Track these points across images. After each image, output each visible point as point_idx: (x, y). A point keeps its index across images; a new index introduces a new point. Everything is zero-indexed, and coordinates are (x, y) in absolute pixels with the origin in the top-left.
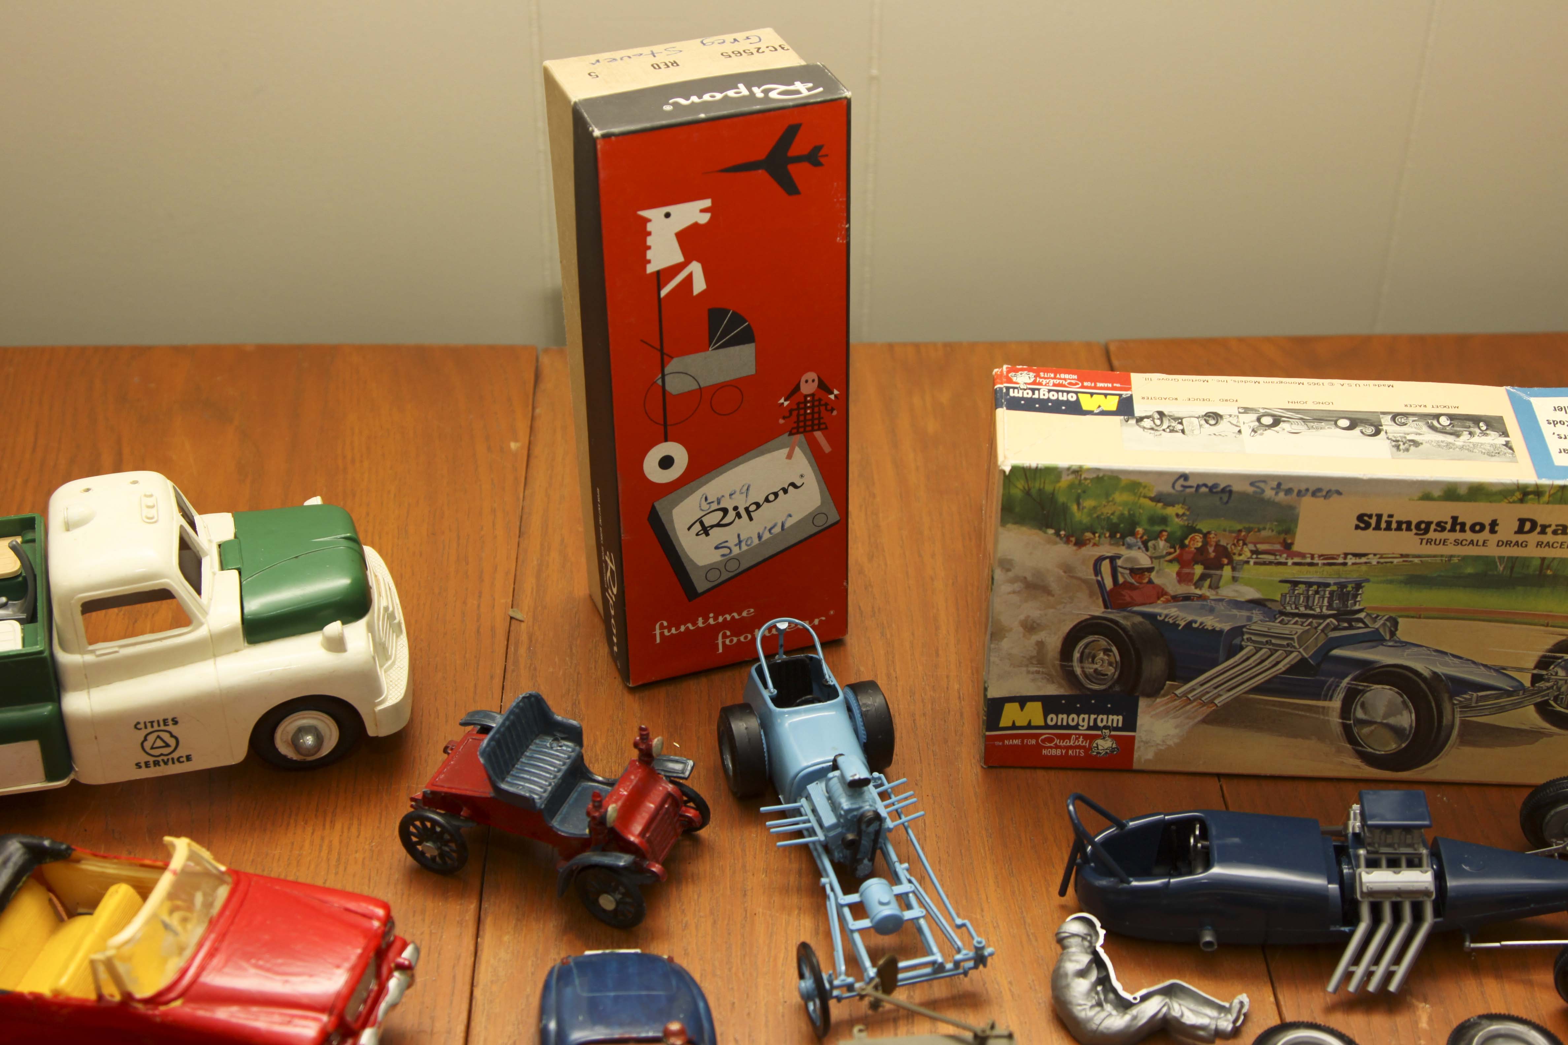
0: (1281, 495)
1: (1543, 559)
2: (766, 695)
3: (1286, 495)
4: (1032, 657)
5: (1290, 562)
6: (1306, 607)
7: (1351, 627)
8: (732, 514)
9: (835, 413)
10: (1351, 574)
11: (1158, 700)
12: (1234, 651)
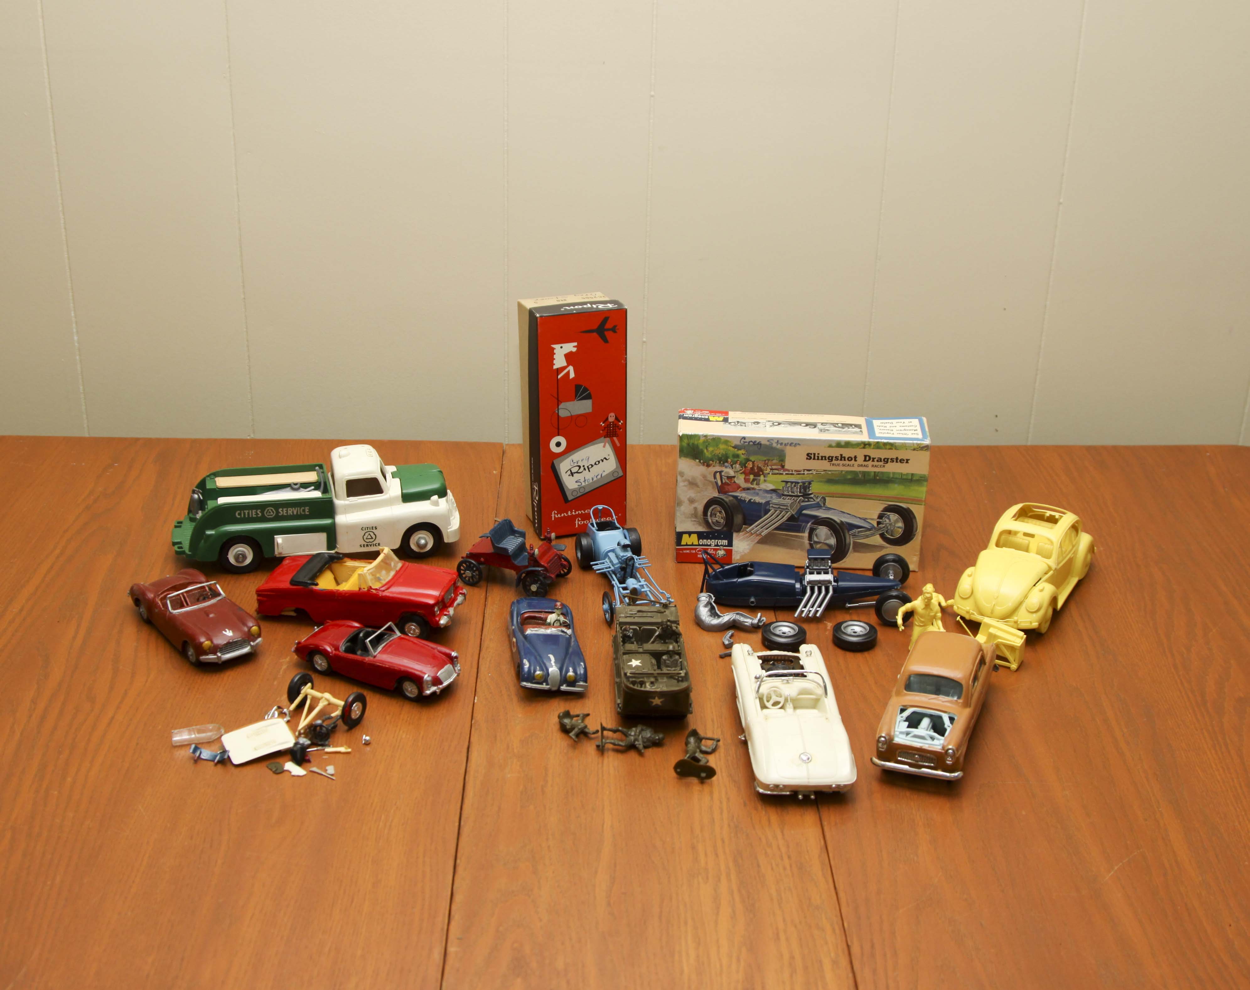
0: (779, 445)
1: (875, 472)
2: (594, 529)
3: (781, 445)
4: (692, 514)
5: (784, 473)
6: (792, 492)
7: (808, 501)
8: (582, 468)
9: (621, 430)
10: (807, 478)
11: (740, 534)
12: (767, 512)
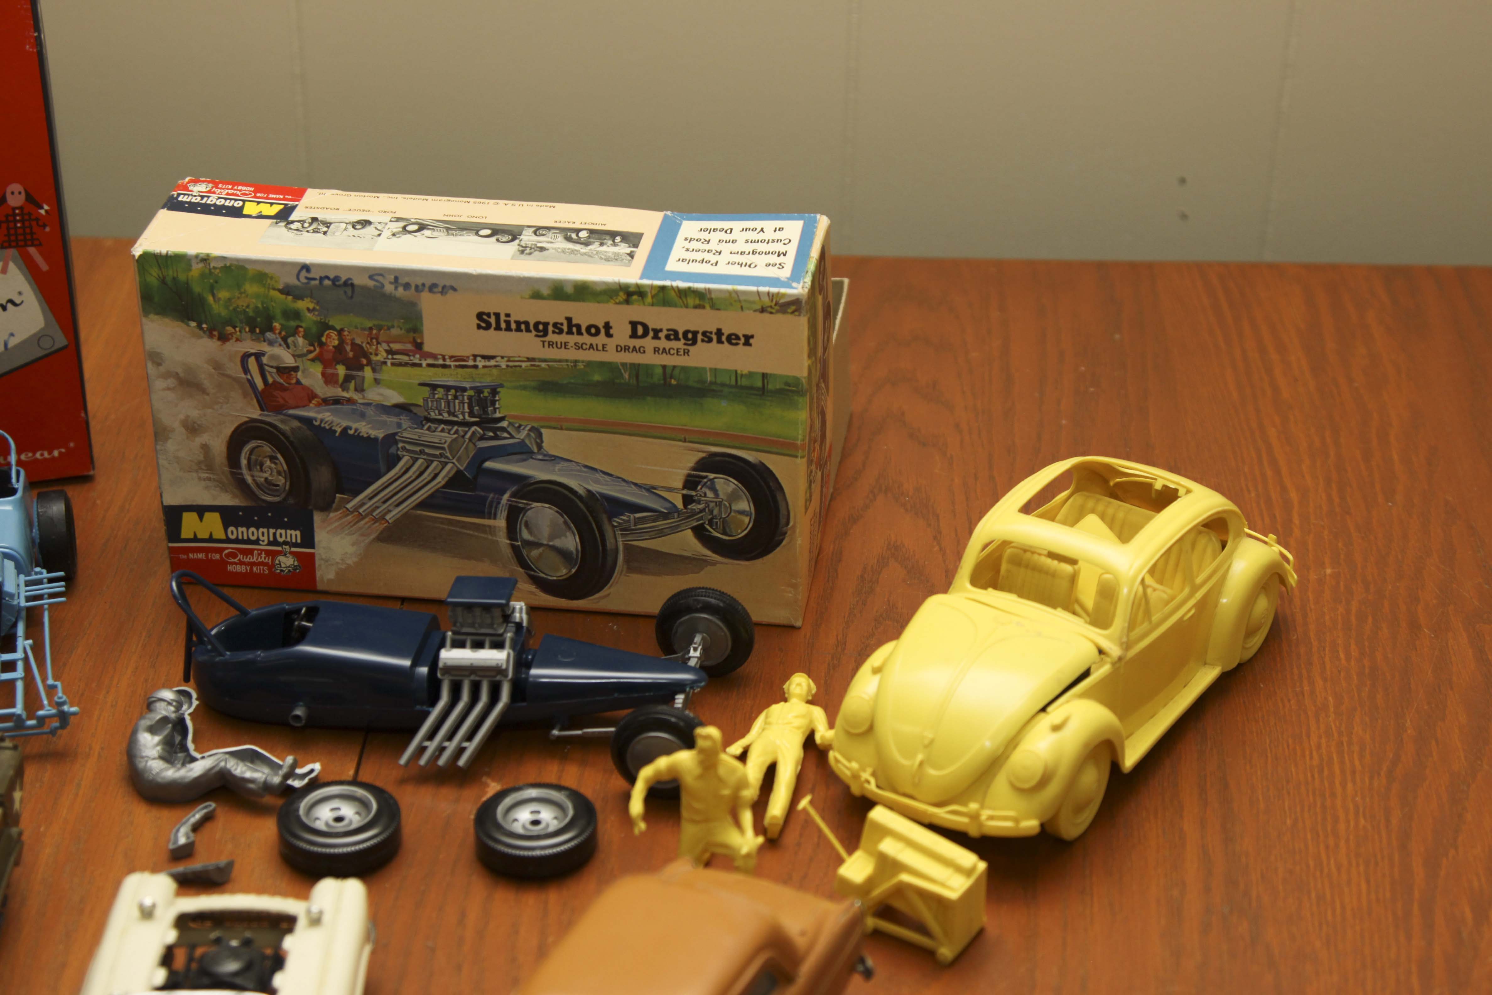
0: (401, 289)
1: (664, 367)
3: (405, 290)
4: (199, 463)
5: (424, 363)
6: (450, 413)
7: (496, 438)
9: (48, 229)
10: (487, 379)
11: (332, 515)
12: (393, 461)
